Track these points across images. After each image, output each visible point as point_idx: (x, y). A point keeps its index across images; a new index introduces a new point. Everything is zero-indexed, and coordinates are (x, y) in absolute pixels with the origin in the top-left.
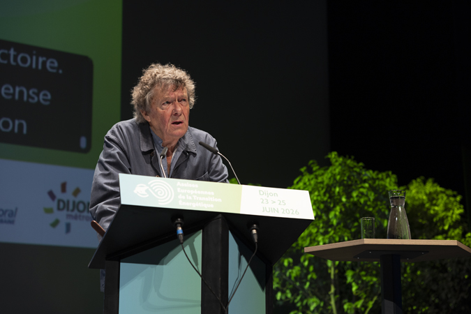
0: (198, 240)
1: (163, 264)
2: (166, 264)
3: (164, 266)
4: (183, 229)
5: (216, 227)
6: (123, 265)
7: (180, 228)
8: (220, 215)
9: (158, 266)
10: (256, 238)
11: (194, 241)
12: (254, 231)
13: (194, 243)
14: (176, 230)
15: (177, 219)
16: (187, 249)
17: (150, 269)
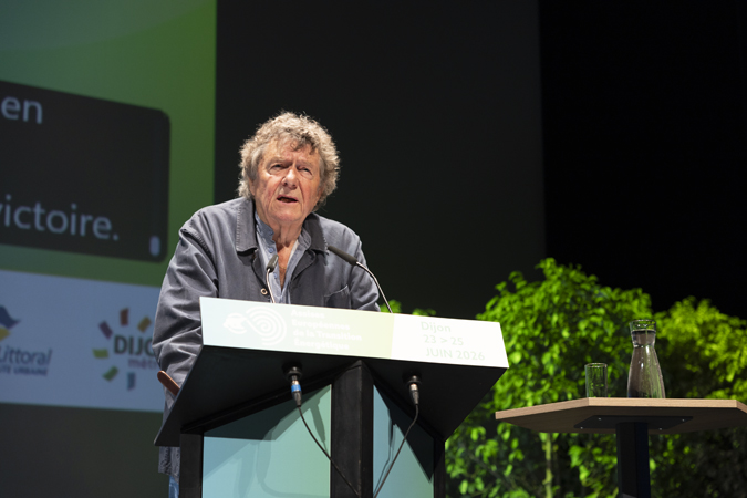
0: (325, 400)
1: (270, 439)
2: (275, 439)
3: (272, 442)
4: (301, 383)
5: (354, 380)
6: (207, 440)
7: (296, 383)
8: (360, 362)
9: (263, 443)
10: (416, 397)
11: (318, 402)
12: (414, 387)
13: (319, 406)
14: (289, 385)
15: (291, 368)
16: (308, 415)
17: (249, 446)
